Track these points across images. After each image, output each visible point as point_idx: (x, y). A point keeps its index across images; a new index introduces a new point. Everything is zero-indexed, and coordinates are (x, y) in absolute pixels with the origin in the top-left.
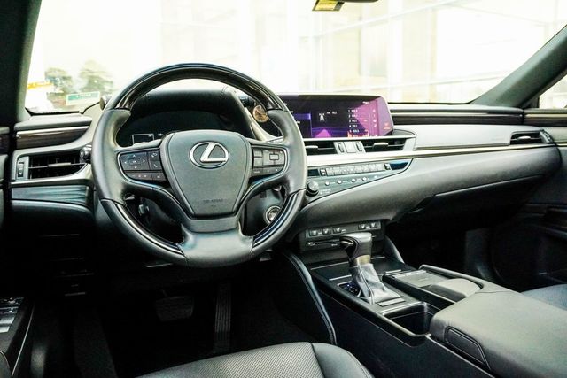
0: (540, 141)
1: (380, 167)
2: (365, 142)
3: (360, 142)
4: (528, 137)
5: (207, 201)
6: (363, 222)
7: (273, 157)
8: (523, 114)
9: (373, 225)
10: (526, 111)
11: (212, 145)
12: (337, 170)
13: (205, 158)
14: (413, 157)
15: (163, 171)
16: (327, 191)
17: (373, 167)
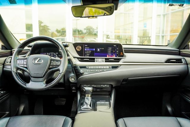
0: (181, 62)
1: (108, 67)
2: (106, 59)
3: (104, 59)
4: (175, 61)
5: (35, 73)
6: (102, 84)
7: (56, 63)
8: (180, 51)
9: (106, 85)
10: (181, 50)
11: (39, 59)
12: (92, 67)
13: (36, 62)
14: (121, 65)
15: (26, 64)
16: (87, 73)
17: (105, 67)
